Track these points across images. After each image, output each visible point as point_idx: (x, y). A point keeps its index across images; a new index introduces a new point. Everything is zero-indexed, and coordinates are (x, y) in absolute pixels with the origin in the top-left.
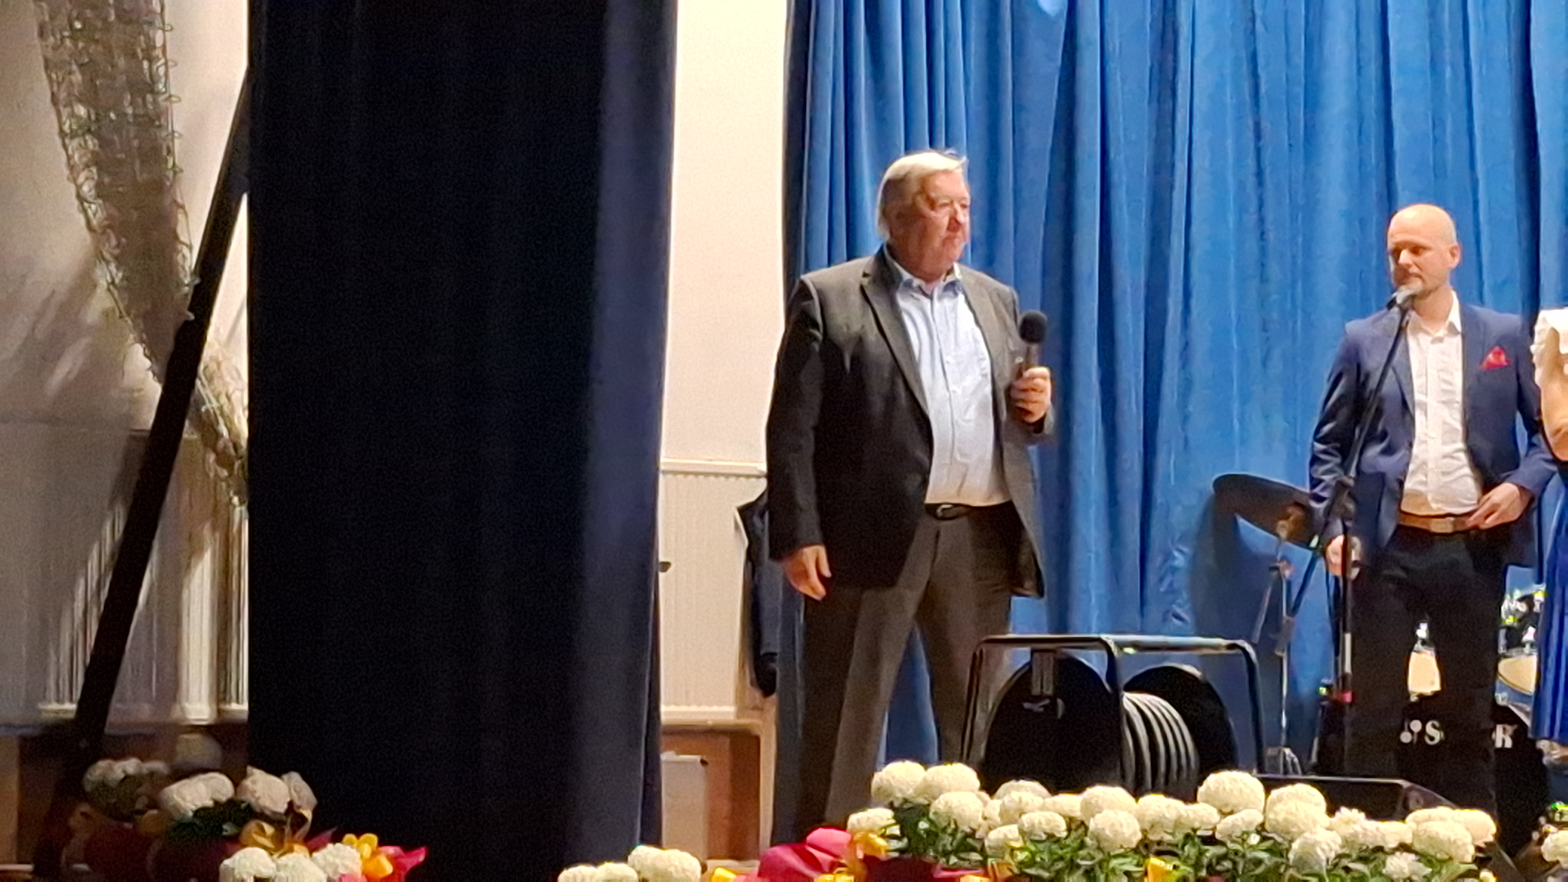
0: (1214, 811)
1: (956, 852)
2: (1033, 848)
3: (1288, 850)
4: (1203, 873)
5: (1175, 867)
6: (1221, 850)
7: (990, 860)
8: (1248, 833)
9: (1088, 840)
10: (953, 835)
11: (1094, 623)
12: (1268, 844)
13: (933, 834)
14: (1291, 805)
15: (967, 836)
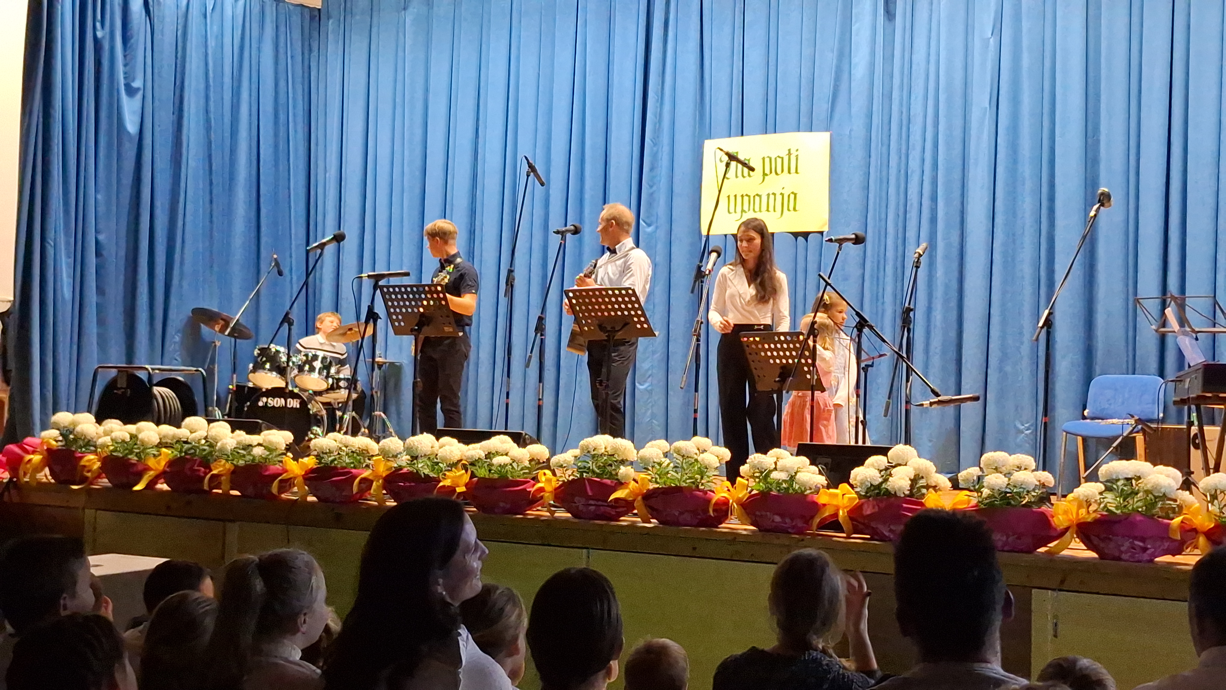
0: (188, 431)
1: (84, 446)
2: (116, 445)
3: (216, 445)
4: (183, 454)
5: (172, 452)
6: (190, 446)
7: (99, 450)
8: (200, 440)
9: (138, 442)
10: (84, 440)
11: (143, 360)
12: (208, 443)
13: (75, 440)
14: (218, 429)
15: (89, 441)
